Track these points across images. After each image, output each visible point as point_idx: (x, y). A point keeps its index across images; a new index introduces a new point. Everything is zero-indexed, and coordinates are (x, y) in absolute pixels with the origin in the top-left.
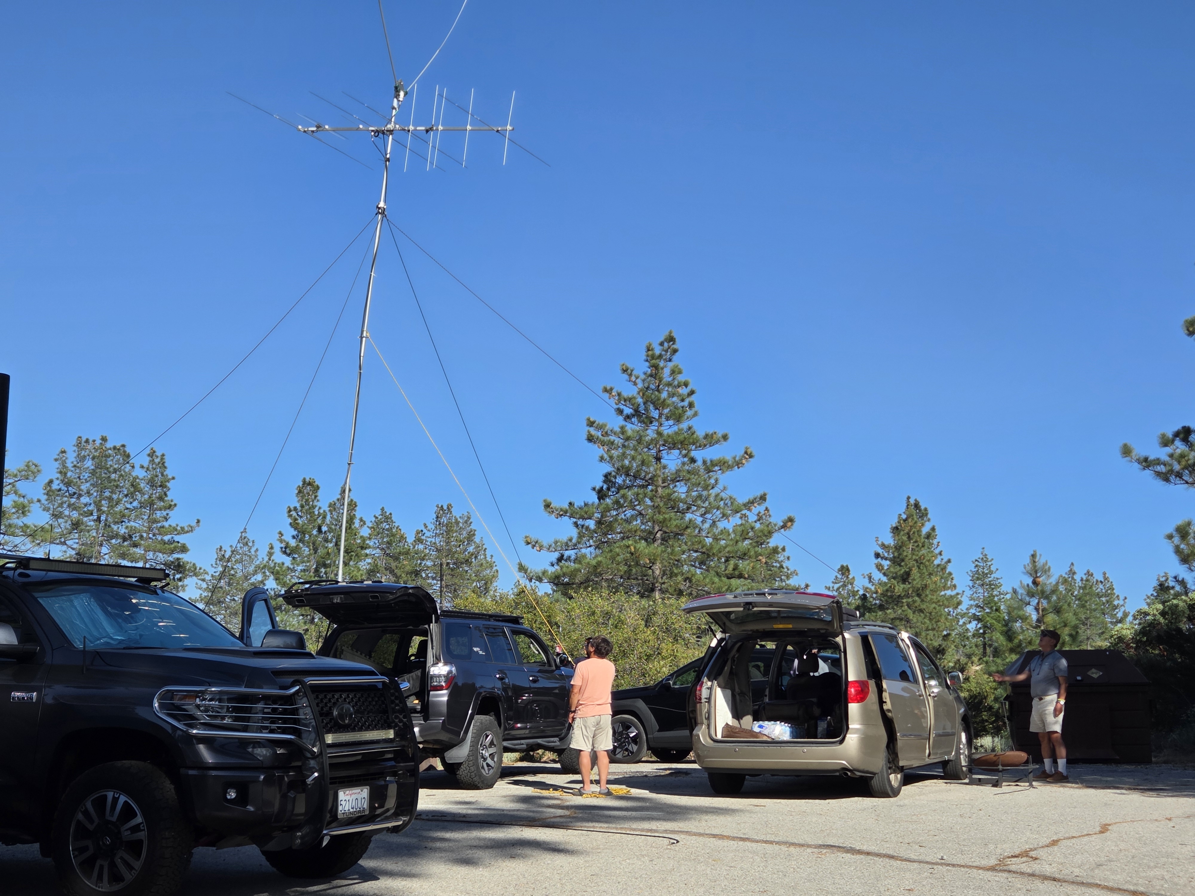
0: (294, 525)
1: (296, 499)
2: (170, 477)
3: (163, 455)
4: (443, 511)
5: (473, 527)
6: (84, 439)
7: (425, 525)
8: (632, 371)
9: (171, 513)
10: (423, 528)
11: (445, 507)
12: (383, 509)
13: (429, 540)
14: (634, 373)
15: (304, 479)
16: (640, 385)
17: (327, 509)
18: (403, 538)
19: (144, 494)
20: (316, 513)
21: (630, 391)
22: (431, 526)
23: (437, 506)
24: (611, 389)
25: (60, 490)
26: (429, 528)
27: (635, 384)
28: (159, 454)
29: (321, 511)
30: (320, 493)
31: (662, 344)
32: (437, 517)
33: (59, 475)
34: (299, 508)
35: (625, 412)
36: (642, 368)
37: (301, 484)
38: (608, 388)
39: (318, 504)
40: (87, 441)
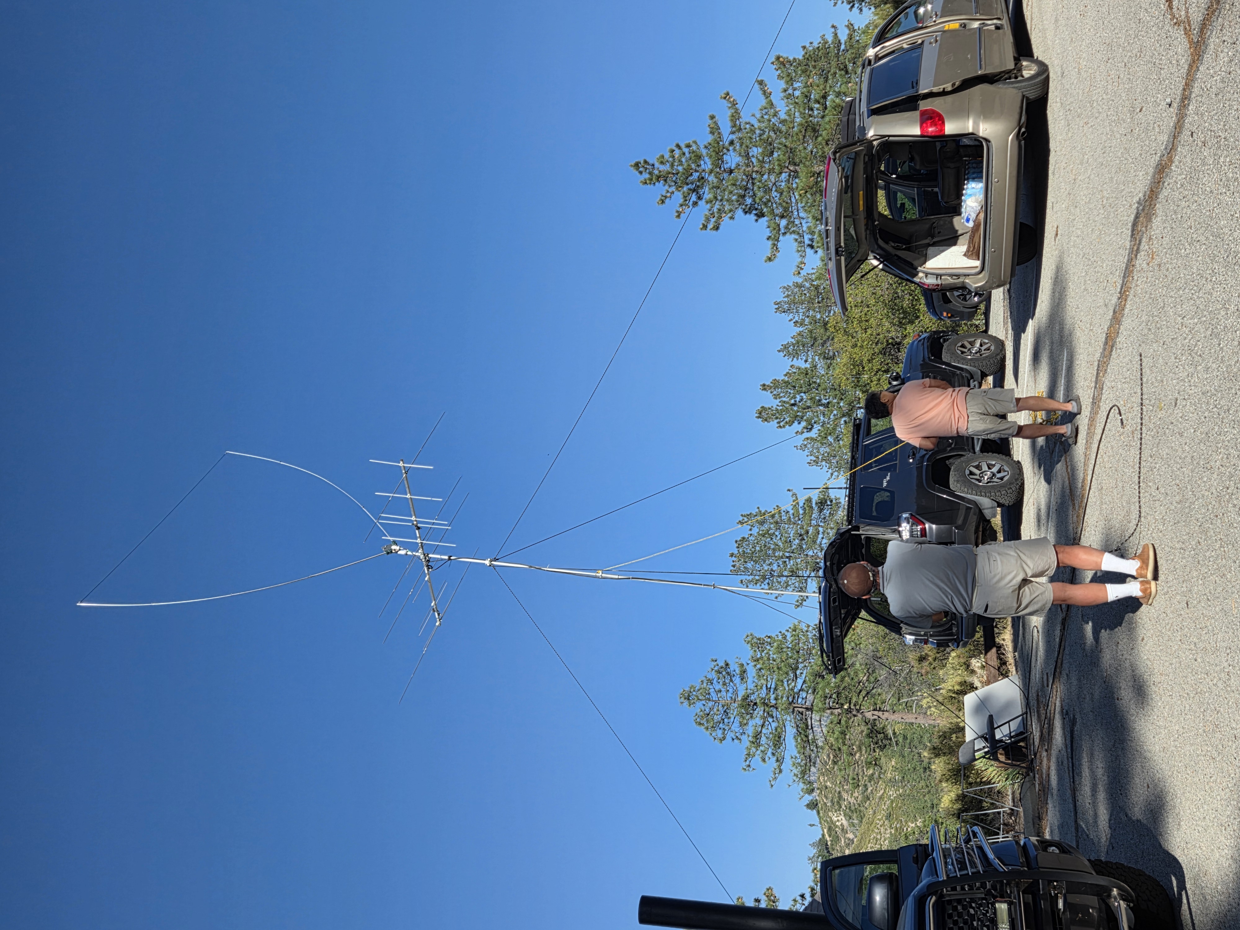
0: (790, 423)
1: (771, 423)
2: (757, 510)
3: (742, 515)
4: (780, 308)
5: (791, 284)
6: (732, 568)
7: (790, 321)
8: (662, 196)
9: (783, 508)
10: (792, 322)
11: (777, 306)
12: (779, 351)
13: (801, 317)
14: (664, 194)
15: (757, 417)
16: (673, 189)
17: (778, 400)
18: (800, 334)
19: (770, 528)
20: (781, 408)
21: (678, 197)
22: (791, 316)
23: (776, 312)
24: (677, 212)
25: (768, 584)
26: (792, 317)
27: (673, 193)
28: (741, 518)
29: (780, 404)
30: (766, 406)
31: (641, 173)
32: (784, 312)
33: (758, 585)
34: (778, 420)
35: (695, 200)
36: (661, 188)
37: (760, 420)
38: (677, 214)
39: (775, 406)
40: (734, 566)
